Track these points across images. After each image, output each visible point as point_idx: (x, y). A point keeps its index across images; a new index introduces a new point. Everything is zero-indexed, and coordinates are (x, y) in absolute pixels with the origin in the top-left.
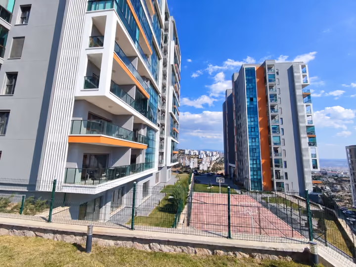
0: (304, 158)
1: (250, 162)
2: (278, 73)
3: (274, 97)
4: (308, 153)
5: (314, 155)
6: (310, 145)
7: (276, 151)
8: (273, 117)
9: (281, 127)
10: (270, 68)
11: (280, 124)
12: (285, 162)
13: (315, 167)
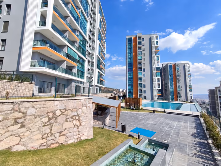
0: (188, 95)
1: (170, 97)
2: (180, 67)
3: (178, 75)
4: (189, 94)
5: (191, 95)
6: (190, 91)
7: (179, 93)
8: (178, 82)
9: (181, 85)
10: (177, 65)
11: (180, 84)
12: (182, 97)
13: (191, 98)
